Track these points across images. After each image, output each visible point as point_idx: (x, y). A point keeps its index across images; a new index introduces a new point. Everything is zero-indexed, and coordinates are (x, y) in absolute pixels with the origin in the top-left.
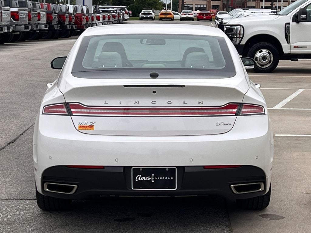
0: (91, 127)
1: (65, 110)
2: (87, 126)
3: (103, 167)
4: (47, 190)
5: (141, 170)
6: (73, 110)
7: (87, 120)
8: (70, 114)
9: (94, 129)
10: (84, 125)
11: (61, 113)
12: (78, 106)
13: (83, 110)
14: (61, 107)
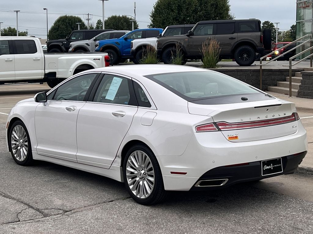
0: (236, 137)
1: (215, 127)
2: (234, 137)
3: (248, 163)
4: (199, 186)
5: (266, 162)
6: (220, 127)
7: (233, 133)
8: (220, 130)
9: (239, 138)
10: (231, 136)
11: (213, 130)
12: (224, 124)
13: (227, 126)
14: (212, 126)
